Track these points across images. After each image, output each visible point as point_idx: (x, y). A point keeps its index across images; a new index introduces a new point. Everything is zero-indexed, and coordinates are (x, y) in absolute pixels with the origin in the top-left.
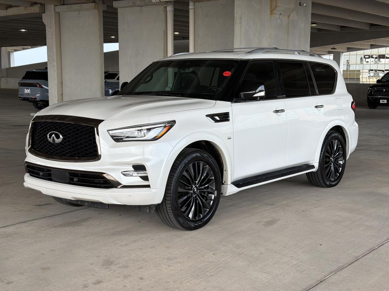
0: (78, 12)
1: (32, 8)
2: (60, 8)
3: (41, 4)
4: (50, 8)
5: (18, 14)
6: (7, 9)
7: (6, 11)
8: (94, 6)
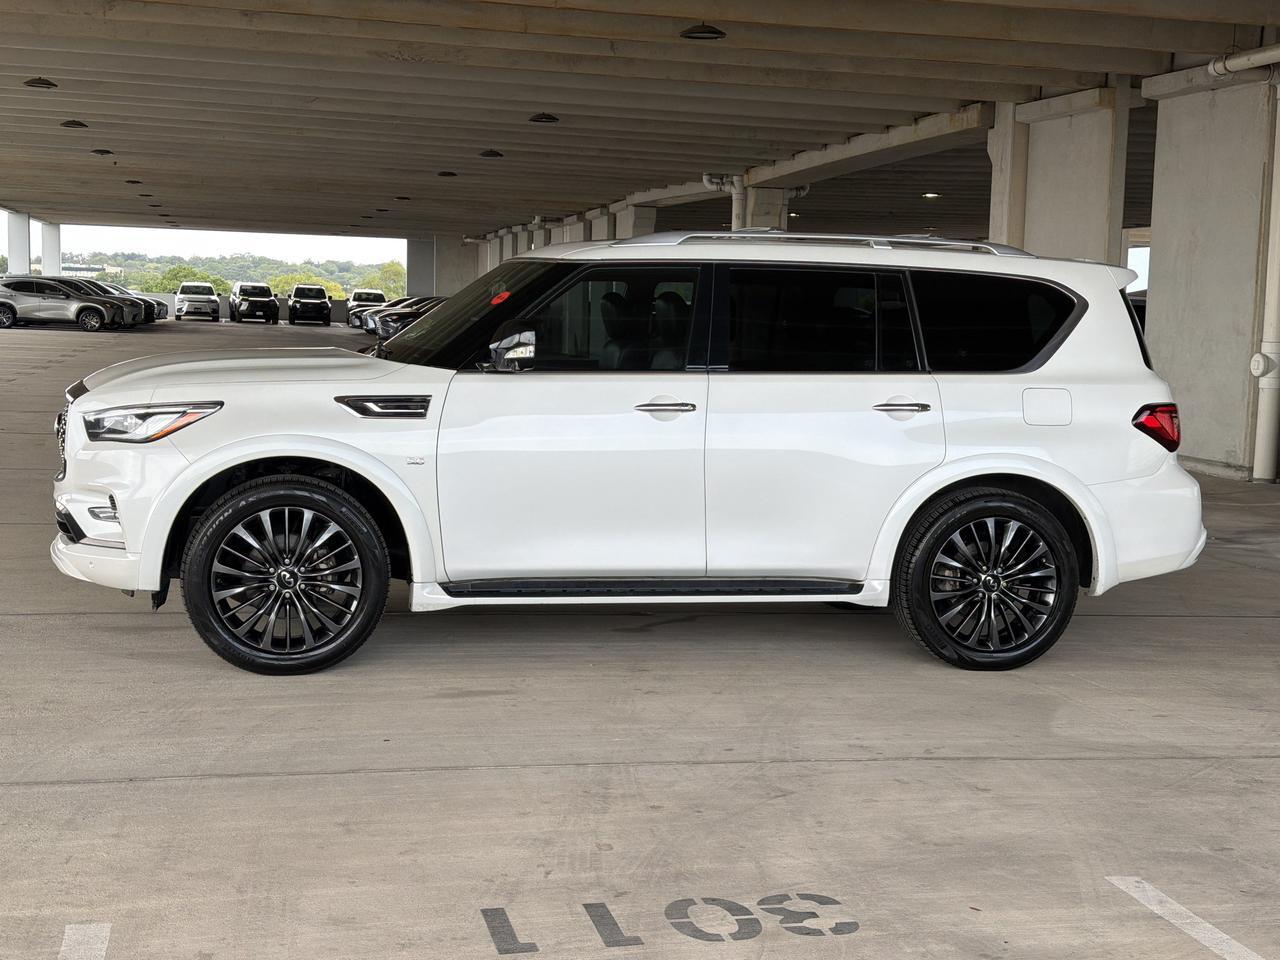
0: (1069, 118)
1: (964, 116)
2: (1030, 111)
3: (983, 103)
4: (1006, 112)
5: (937, 134)
6: (916, 120)
7: (913, 127)
8: (1097, 99)
